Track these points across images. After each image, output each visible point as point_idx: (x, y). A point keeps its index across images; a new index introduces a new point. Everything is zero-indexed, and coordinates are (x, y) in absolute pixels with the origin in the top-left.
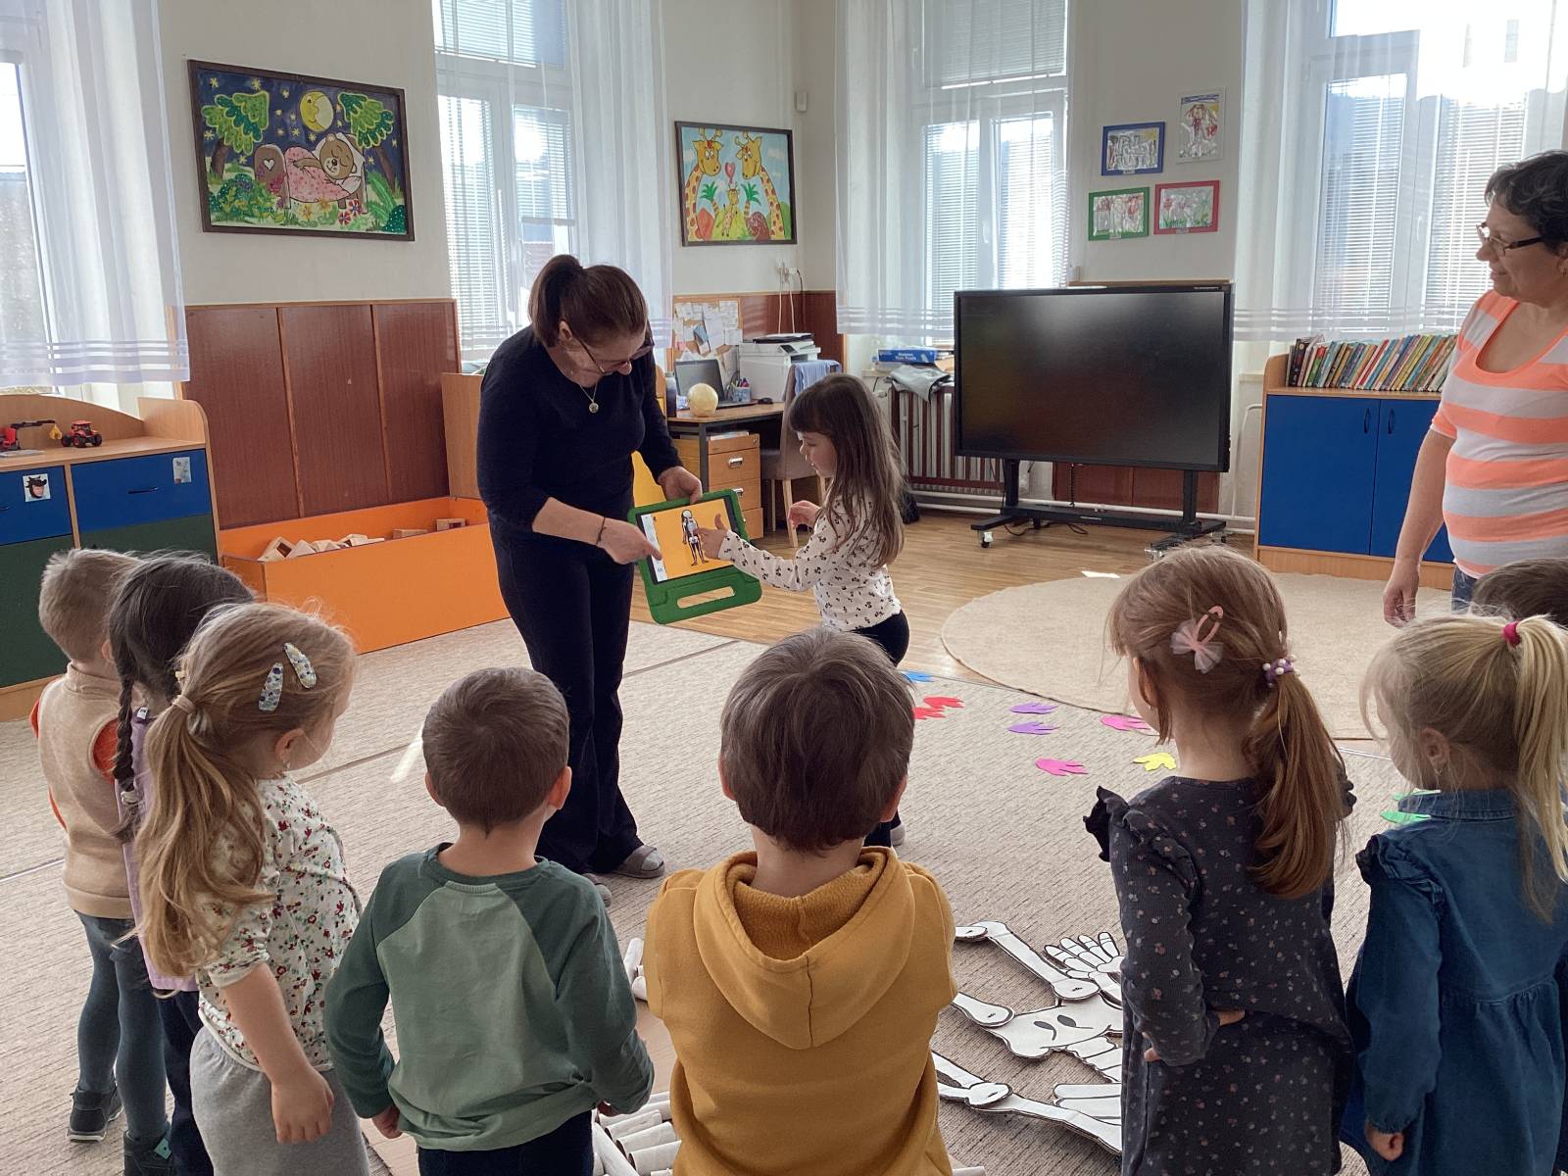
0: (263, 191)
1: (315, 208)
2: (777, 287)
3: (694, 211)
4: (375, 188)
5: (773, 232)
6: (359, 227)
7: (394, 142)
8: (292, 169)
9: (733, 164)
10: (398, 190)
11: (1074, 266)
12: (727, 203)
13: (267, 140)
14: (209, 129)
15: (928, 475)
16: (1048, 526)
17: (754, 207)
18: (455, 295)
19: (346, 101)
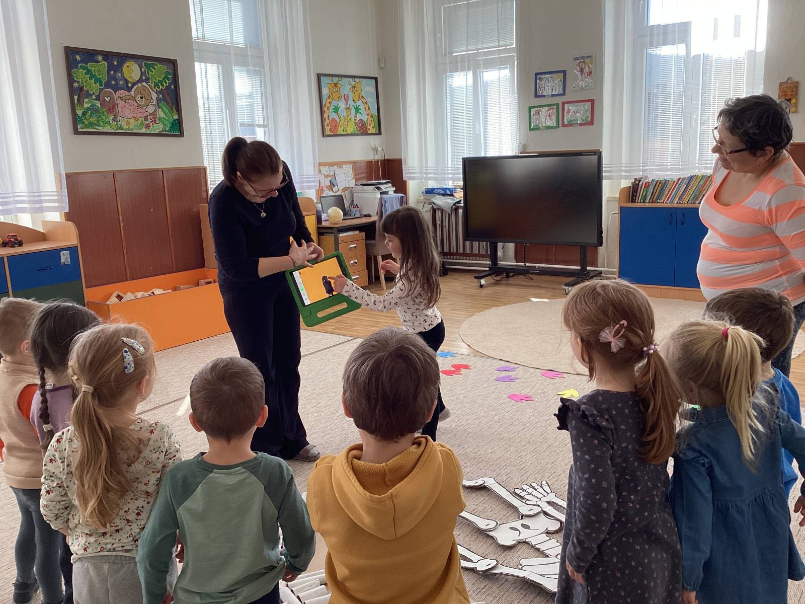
0: (105, 113)
1: (132, 121)
2: (372, 157)
3: (329, 119)
4: (163, 110)
5: (369, 129)
6: (155, 131)
7: (173, 87)
8: (120, 101)
9: (348, 95)
10: (175, 111)
11: (522, 144)
12: (345, 115)
13: (107, 87)
14: (76, 81)
15: (452, 251)
16: (513, 276)
17: (359, 117)
18: (206, 164)
19: (147, 66)
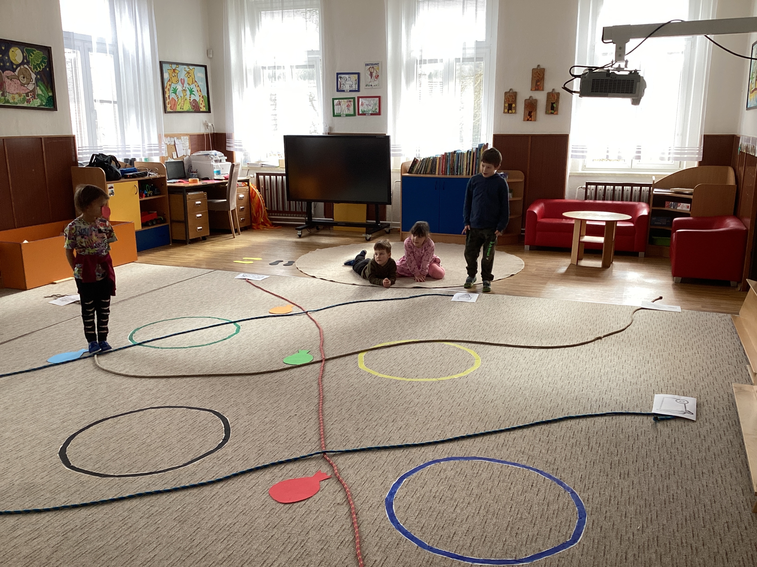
1: (16, 96)
2: (202, 131)
3: (169, 99)
4: (40, 88)
5: (201, 108)
6: (34, 105)
7: (48, 69)
8: (6, 80)
10: (50, 90)
11: (328, 127)
12: (182, 96)
18: (74, 133)
19: (29, 52)
